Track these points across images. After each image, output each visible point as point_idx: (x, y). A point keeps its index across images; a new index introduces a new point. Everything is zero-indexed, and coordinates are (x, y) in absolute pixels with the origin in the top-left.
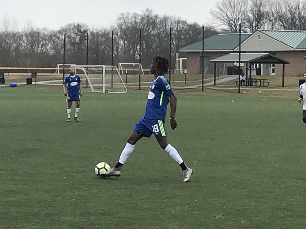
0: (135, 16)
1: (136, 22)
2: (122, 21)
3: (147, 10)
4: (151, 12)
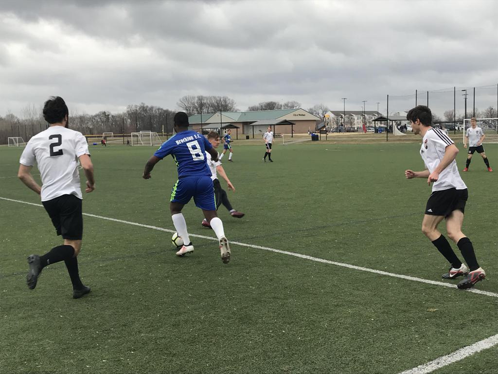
0: (136, 106)
1: (136, 110)
2: (129, 109)
3: (142, 103)
4: (144, 104)
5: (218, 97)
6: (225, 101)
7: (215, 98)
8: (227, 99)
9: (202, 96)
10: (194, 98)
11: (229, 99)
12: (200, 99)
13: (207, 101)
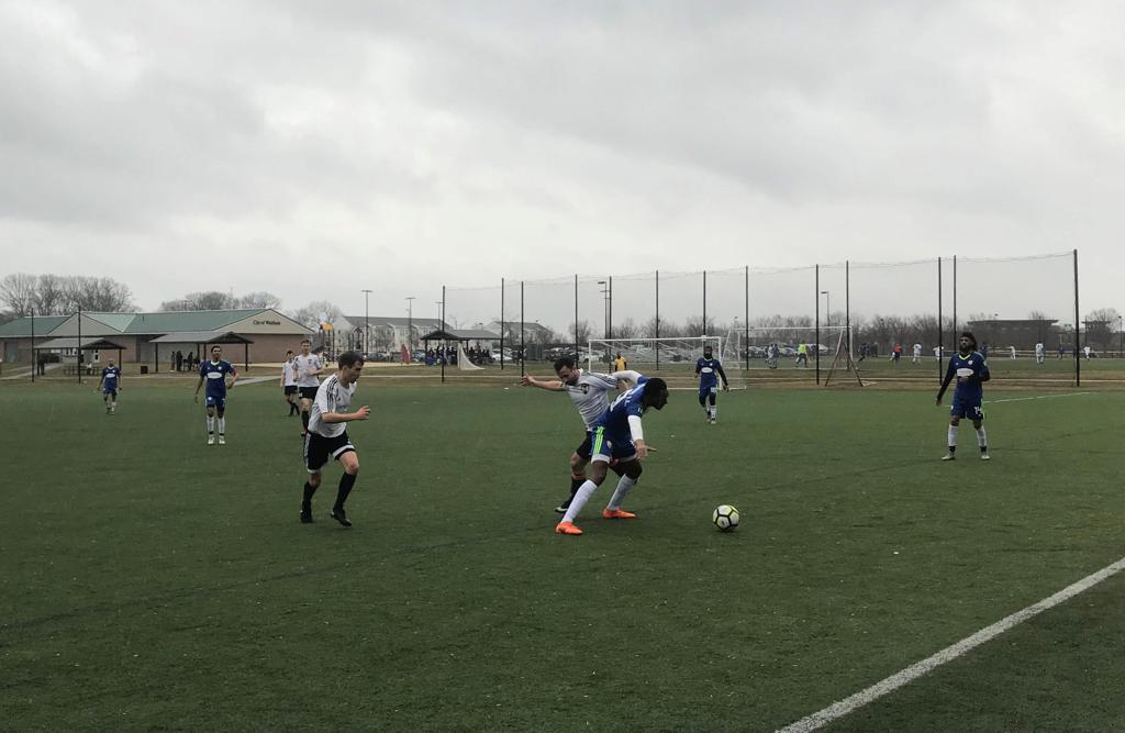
6: (107, 289)
7: (82, 280)
8: (111, 285)
9: (51, 276)
10: (32, 279)
11: (116, 285)
12: (48, 282)
13: (64, 287)
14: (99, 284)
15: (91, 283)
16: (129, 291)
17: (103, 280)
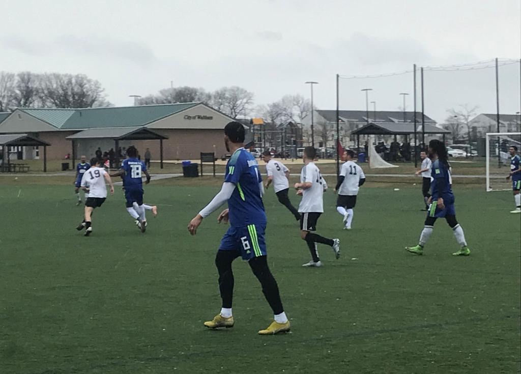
5: (66, 75)
6: (81, 86)
7: (57, 77)
8: (85, 81)
9: (29, 74)
10: (11, 77)
11: (89, 81)
12: (26, 79)
13: (40, 84)
14: (73, 81)
15: (66, 80)
16: (102, 87)
17: (77, 76)
